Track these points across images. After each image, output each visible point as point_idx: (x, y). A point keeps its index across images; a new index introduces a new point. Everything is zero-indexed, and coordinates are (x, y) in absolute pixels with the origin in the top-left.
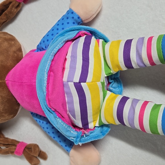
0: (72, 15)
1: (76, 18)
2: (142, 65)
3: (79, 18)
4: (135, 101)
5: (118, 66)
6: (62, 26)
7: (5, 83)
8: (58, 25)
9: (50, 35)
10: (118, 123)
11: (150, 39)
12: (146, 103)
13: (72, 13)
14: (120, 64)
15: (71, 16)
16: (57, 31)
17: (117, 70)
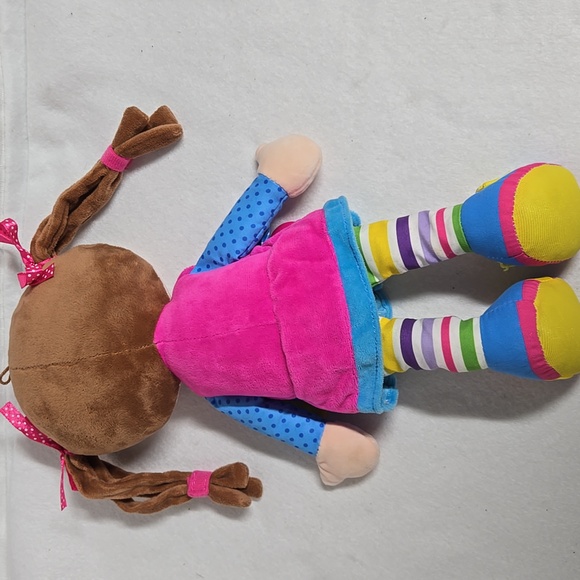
0: (265, 187)
1: (274, 190)
2: (434, 260)
3: (280, 189)
4: (427, 324)
5: (392, 269)
6: (248, 212)
7: (154, 348)
8: (239, 209)
9: (226, 233)
10: (405, 367)
11: (440, 214)
12: (446, 321)
13: (266, 182)
14: (395, 264)
15: (263, 187)
16: (240, 223)
17: (389, 274)
